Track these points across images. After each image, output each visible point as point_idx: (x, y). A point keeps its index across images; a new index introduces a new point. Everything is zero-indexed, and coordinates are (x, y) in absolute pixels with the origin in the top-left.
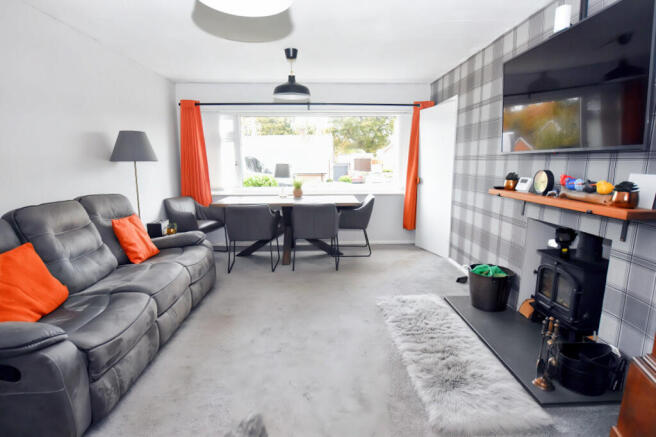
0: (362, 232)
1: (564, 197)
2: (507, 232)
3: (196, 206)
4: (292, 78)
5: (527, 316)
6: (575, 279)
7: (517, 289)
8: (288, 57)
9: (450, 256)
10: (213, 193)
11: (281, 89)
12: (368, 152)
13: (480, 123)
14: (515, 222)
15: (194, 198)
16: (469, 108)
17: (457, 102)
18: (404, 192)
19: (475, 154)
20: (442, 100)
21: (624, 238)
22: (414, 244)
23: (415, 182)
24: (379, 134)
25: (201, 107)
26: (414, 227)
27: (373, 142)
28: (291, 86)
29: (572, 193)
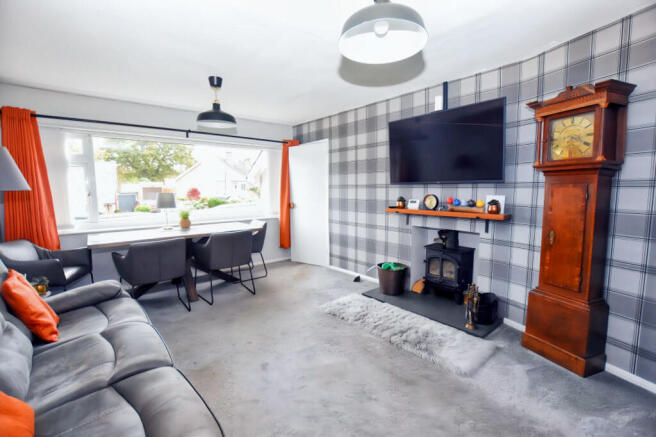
0: (258, 254)
1: (452, 210)
2: (394, 238)
3: (38, 251)
4: (216, 106)
5: (419, 292)
6: (457, 260)
7: (409, 276)
8: (212, 84)
9: (331, 264)
10: (60, 232)
11: (204, 116)
12: (153, 180)
13: (356, 162)
14: (401, 230)
15: (32, 241)
16: (343, 150)
17: (327, 143)
18: (279, 216)
19: (354, 183)
20: (309, 141)
21: (487, 231)
22: (289, 260)
23: (288, 206)
24: (164, 163)
25: (38, 119)
26: (290, 246)
27: (157, 171)
28: (216, 114)
29: (459, 208)
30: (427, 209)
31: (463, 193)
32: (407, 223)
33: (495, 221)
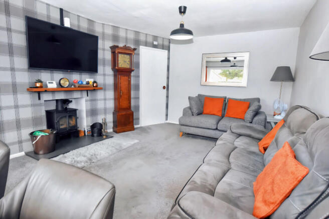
29: (82, 85)
30: (62, 87)
31: (76, 77)
32: (39, 98)
33: (90, 90)
